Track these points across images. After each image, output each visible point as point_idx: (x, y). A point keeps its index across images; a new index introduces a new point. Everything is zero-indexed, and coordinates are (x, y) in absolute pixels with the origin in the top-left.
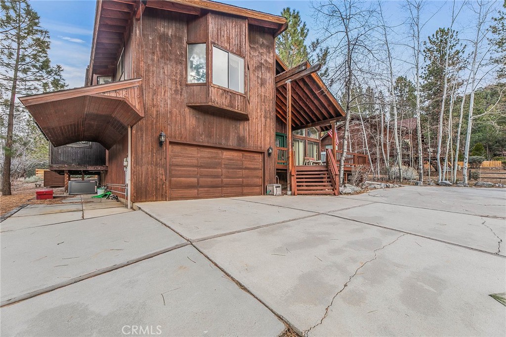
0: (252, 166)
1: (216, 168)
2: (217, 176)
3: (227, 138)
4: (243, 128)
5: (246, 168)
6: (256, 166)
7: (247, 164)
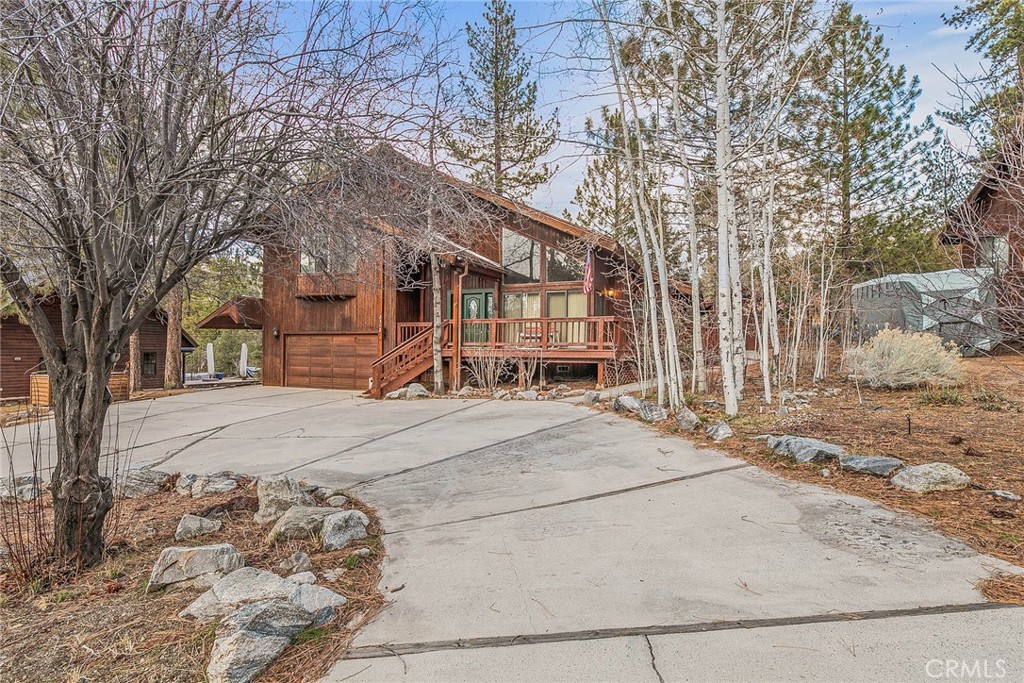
0: (366, 353)
1: (325, 356)
2: (326, 365)
3: (331, 323)
4: (348, 309)
5: (359, 356)
6: (373, 352)
7: (361, 350)
